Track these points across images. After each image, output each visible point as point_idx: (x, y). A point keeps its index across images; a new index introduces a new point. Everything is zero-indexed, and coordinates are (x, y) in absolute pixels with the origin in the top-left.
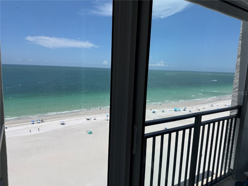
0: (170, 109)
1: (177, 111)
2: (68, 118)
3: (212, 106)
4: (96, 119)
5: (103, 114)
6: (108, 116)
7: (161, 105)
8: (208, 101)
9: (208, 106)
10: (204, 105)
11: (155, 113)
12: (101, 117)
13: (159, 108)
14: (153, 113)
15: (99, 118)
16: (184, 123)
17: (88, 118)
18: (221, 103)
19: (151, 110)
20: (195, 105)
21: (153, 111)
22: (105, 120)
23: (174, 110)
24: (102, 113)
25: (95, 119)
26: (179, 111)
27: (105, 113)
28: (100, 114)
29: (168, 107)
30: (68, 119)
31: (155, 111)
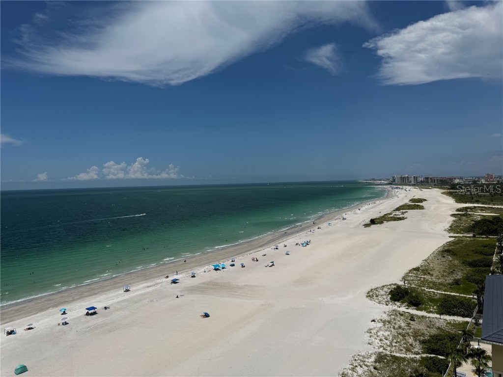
0: (206, 268)
1: (220, 268)
3: (277, 248)
4: (32, 328)
5: (51, 310)
6: (64, 312)
7: (187, 262)
8: (269, 240)
9: (269, 249)
10: (264, 248)
11: (177, 283)
12: (46, 320)
13: (184, 269)
14: (173, 284)
15: (41, 322)
16: (237, 293)
17: (9, 329)
18: (289, 241)
19: (167, 277)
20: (249, 251)
21: (171, 278)
22: (59, 324)
23: (214, 268)
24: (48, 308)
25: (29, 329)
26: (223, 268)
27: (56, 306)
28: (42, 310)
29: (201, 265)
31: (176, 277)
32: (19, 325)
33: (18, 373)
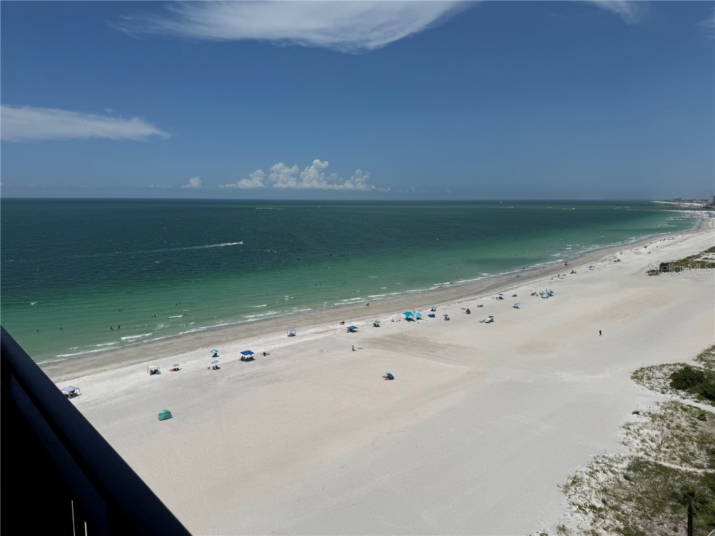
0: (394, 316)
1: (414, 318)
2: (86, 375)
3: (501, 298)
4: (178, 369)
5: (200, 350)
6: (216, 354)
7: (370, 305)
8: (489, 285)
9: (489, 298)
10: (481, 296)
11: (354, 331)
12: (194, 362)
13: (365, 315)
14: (350, 333)
15: (189, 363)
16: (434, 354)
17: (153, 368)
18: (522, 288)
19: (343, 323)
20: (458, 298)
21: (348, 325)
22: (209, 368)
23: (405, 316)
24: (198, 348)
25: (175, 370)
26: (418, 319)
27: (206, 346)
28: (191, 349)
29: (389, 312)
30: (85, 378)
31: (354, 324)
32: (164, 364)
33: (162, 418)
